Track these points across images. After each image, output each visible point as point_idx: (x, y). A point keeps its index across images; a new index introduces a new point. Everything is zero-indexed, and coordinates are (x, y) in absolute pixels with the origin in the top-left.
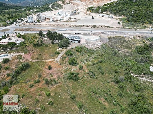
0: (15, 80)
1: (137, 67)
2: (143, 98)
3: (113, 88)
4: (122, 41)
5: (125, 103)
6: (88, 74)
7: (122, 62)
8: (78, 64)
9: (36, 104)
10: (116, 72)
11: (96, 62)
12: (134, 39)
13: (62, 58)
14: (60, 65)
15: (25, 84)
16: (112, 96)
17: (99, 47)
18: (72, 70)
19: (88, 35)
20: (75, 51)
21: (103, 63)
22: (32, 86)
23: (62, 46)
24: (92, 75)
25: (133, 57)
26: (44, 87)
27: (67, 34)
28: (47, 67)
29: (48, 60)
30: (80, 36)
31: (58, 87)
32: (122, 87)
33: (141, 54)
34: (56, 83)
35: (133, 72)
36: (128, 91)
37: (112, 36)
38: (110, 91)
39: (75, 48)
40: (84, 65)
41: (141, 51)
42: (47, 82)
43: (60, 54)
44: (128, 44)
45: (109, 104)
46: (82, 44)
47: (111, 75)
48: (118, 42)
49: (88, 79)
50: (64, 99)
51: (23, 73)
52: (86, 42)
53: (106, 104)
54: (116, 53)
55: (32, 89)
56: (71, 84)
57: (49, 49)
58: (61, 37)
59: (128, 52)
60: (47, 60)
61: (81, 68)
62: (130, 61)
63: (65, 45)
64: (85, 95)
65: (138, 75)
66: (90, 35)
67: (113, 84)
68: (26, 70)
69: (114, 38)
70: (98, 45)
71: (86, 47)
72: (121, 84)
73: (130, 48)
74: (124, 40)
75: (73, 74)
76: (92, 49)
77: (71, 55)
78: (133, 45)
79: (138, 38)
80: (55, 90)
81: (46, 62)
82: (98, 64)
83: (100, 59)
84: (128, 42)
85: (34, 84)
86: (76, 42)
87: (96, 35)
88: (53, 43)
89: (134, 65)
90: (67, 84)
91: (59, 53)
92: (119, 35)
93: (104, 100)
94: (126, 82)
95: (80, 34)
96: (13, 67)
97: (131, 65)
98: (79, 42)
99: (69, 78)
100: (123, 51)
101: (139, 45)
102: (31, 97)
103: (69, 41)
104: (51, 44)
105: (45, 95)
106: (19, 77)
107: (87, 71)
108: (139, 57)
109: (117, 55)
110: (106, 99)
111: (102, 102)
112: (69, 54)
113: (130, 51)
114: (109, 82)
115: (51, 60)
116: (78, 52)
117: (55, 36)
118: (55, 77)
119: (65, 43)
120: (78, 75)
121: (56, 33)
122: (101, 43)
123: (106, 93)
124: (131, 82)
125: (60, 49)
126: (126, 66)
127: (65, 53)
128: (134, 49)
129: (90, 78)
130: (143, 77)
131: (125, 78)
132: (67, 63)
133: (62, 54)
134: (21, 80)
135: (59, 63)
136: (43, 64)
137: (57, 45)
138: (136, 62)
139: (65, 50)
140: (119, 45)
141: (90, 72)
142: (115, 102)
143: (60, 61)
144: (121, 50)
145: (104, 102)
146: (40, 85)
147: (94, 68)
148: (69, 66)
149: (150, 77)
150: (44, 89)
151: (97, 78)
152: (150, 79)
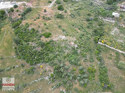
0: (24, 17)
1: (104, 12)
3: (85, 24)
6: (70, 15)
7: (94, 9)
8: (64, 9)
9: (39, 28)
10: (89, 15)
11: (76, 9)
13: (53, 5)
15: (30, 20)
16: (83, 28)
18: (60, 13)
20: (62, 1)
21: (81, 10)
22: (35, 20)
24: (73, 16)
25: (103, 6)
26: (42, 21)
28: (43, 11)
29: (44, 7)
31: (51, 22)
32: (90, 23)
33: (110, 4)
34: (49, 19)
35: (100, 16)
36: (94, 25)
38: (82, 25)
40: (68, 10)
41: (110, 2)
42: (44, 18)
43: (51, 2)
47: (85, 17)
49: (69, 18)
50: (54, 27)
51: (28, 14)
53: (79, 31)
55: (36, 21)
56: (59, 20)
59: (101, 3)
61: (66, 12)
62: (100, 8)
64: (67, 26)
65: (103, 17)
67: (86, 21)
68: (30, 12)
73: (103, 0)
75: (60, 15)
77: (60, 3)
80: (49, 23)
81: (42, 8)
82: (77, 10)
85: (36, 19)
89: (102, 11)
90: (56, 20)
93: (78, 29)
94: (94, 21)
96: (21, 10)
97: (100, 11)
99: (58, 17)
100: (97, 2)
102: (36, 25)
105: (43, 24)
106: (26, 16)
107: (70, 14)
109: (92, 5)
110: (79, 29)
112: (58, 2)
113: (103, 2)
114: (83, 21)
115: (46, 7)
116: (65, 1)
118: (49, 16)
120: (64, 16)
123: (80, 26)
124: (97, 21)
126: (97, 12)
127: (55, 2)
128: (106, 1)
129: (71, 18)
130: (106, 18)
131: (94, 19)
132: (57, 8)
133: (53, 2)
134: (28, 17)
135: (51, 9)
136: (40, 9)
138: (104, 10)
141: (71, 14)
142: (84, 30)
143: (52, 7)
145: (78, 30)
146: (40, 20)
147: (74, 13)
148: (58, 11)
149: (111, 18)
150: (43, 22)
151: (75, 18)
152: (111, 20)
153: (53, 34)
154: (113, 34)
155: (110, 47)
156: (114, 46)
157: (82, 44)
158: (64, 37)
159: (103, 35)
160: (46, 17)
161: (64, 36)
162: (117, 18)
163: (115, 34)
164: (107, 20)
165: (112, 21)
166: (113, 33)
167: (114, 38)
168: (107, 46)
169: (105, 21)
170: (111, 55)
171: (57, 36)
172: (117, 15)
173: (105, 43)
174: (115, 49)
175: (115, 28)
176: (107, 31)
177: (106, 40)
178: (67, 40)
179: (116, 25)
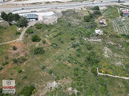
1: (86, 32)
2: (93, 53)
3: (72, 52)
4: (73, 13)
5: (82, 60)
6: (51, 46)
7: (75, 30)
8: (40, 40)
11: (55, 35)
12: (82, 10)
13: (24, 37)
14: (24, 44)
16: (72, 58)
17: (55, 22)
18: (37, 45)
19: (44, 11)
20: (35, 28)
21: (62, 34)
23: (21, 26)
24: (55, 46)
25: (83, 25)
27: (22, 13)
28: (11, 48)
29: (11, 42)
30: (37, 14)
31: (27, 63)
32: (78, 50)
33: (88, 22)
34: (24, 60)
35: (84, 37)
36: (83, 51)
37: (65, 10)
39: (34, 25)
40: (46, 39)
41: (88, 19)
42: (16, 61)
43: (21, 34)
44: (78, 15)
45: (72, 64)
46: (41, 21)
47: (69, 43)
48: (70, 15)
49: (52, 50)
50: (35, 71)
52: (43, 18)
53: (70, 65)
54: (70, 24)
55: (3, 71)
56: (38, 57)
57: (8, 31)
58: (17, 17)
59: (79, 22)
60: (9, 42)
61: (44, 42)
62: (81, 28)
63: (24, 25)
65: (88, 38)
66: (46, 12)
67: (72, 49)
69: (66, 12)
70: (55, 20)
71: (44, 23)
72: (78, 48)
73: (80, 18)
74: (74, 12)
75: (38, 49)
76: (50, 24)
77: (32, 33)
78: (81, 16)
79: (84, 9)
80: (25, 66)
81: (8, 44)
82: (57, 36)
83: (58, 32)
84: (77, 13)
85: (3, 67)
86: (34, 20)
87: (51, 11)
88: (11, 25)
89: (84, 31)
90: (35, 59)
91: (19, 33)
92: (70, 9)
93: (68, 62)
94: (81, 45)
95: (36, 11)
97: (82, 32)
98: (37, 19)
99: (36, 53)
100: (75, 22)
101: (86, 15)
103: (27, 20)
104: (9, 26)
105: (17, 72)
107: (50, 44)
108: (87, 24)
109: (71, 26)
110: (69, 61)
111: (67, 64)
112: (29, 32)
113: (80, 21)
114: (69, 49)
115: (14, 41)
116: (38, 28)
117: (11, 17)
118: (22, 55)
119: (24, 23)
120: (43, 49)
121: (11, 13)
122: (57, 18)
123: (68, 57)
124: (84, 44)
125: (19, 29)
126: (79, 33)
127: (26, 32)
128: (83, 19)
130: (91, 39)
131: (80, 43)
132: (31, 41)
133: (23, 33)
135: (23, 42)
136: (6, 47)
137: (16, 26)
138: (86, 29)
139: (25, 29)
140: (71, 17)
141: (52, 44)
142: (75, 61)
143: (22, 41)
144: (74, 21)
145: (68, 64)
146: (10, 65)
147: (55, 40)
148: (33, 43)
149: (96, 38)
150: (15, 68)
151: (59, 47)
152: (96, 39)
153: (36, 84)
154: (108, 57)
155: (113, 76)
156: (117, 74)
157: (81, 84)
158: (54, 84)
159: (99, 62)
160: (19, 59)
161: (54, 82)
162: (101, 36)
163: (108, 55)
164: (93, 40)
165: (98, 40)
166: (106, 55)
167: (111, 61)
168: (109, 75)
169: (92, 42)
170: (119, 86)
171: (45, 86)
172: (100, 32)
173: (106, 73)
174: (120, 77)
175: (105, 48)
176: (99, 54)
177: (105, 67)
178: (61, 87)
179: (104, 44)
